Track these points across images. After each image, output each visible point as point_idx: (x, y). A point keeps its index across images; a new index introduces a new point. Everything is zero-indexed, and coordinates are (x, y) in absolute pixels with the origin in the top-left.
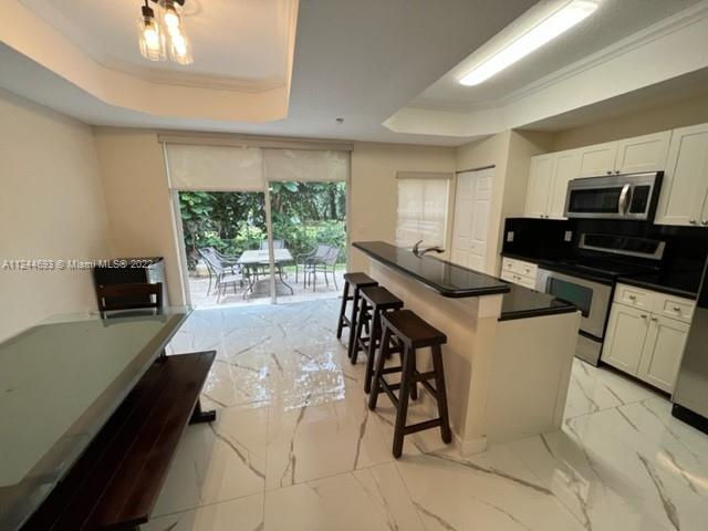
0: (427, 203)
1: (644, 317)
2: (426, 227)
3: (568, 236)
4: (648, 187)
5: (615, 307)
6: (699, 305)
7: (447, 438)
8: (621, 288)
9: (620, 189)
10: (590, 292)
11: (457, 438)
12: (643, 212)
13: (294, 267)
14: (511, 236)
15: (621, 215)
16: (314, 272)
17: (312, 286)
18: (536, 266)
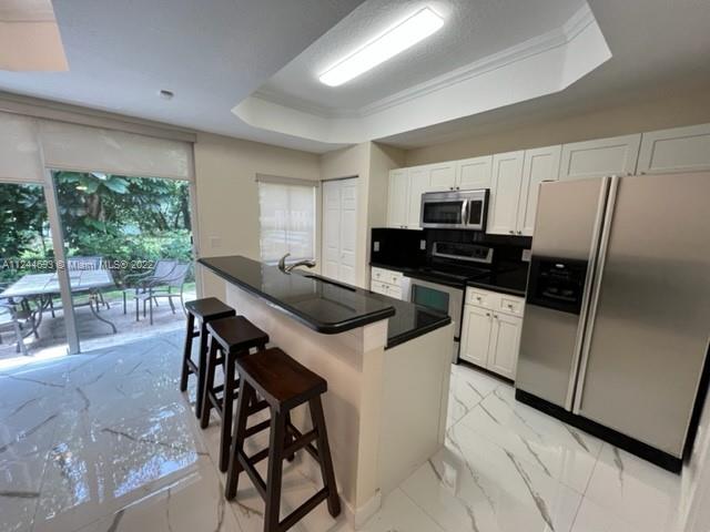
0: (293, 212)
1: (488, 315)
2: (294, 237)
3: (423, 245)
4: (480, 202)
5: (468, 309)
6: (528, 302)
7: (336, 510)
8: (470, 290)
9: (462, 202)
10: (447, 296)
11: (348, 507)
12: (478, 223)
13: (121, 293)
14: (377, 245)
15: (463, 226)
16: (150, 298)
17: (148, 316)
18: (401, 274)
